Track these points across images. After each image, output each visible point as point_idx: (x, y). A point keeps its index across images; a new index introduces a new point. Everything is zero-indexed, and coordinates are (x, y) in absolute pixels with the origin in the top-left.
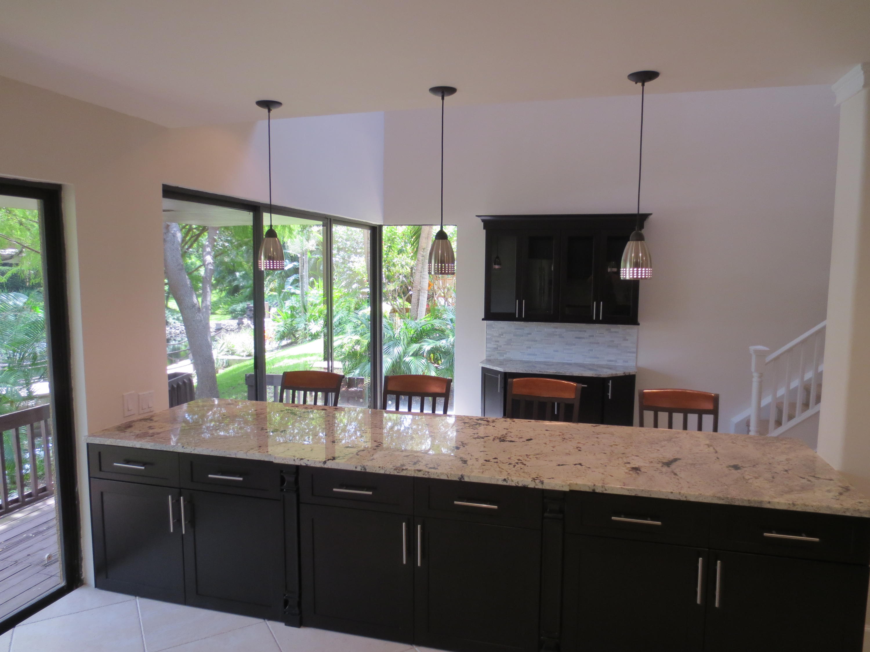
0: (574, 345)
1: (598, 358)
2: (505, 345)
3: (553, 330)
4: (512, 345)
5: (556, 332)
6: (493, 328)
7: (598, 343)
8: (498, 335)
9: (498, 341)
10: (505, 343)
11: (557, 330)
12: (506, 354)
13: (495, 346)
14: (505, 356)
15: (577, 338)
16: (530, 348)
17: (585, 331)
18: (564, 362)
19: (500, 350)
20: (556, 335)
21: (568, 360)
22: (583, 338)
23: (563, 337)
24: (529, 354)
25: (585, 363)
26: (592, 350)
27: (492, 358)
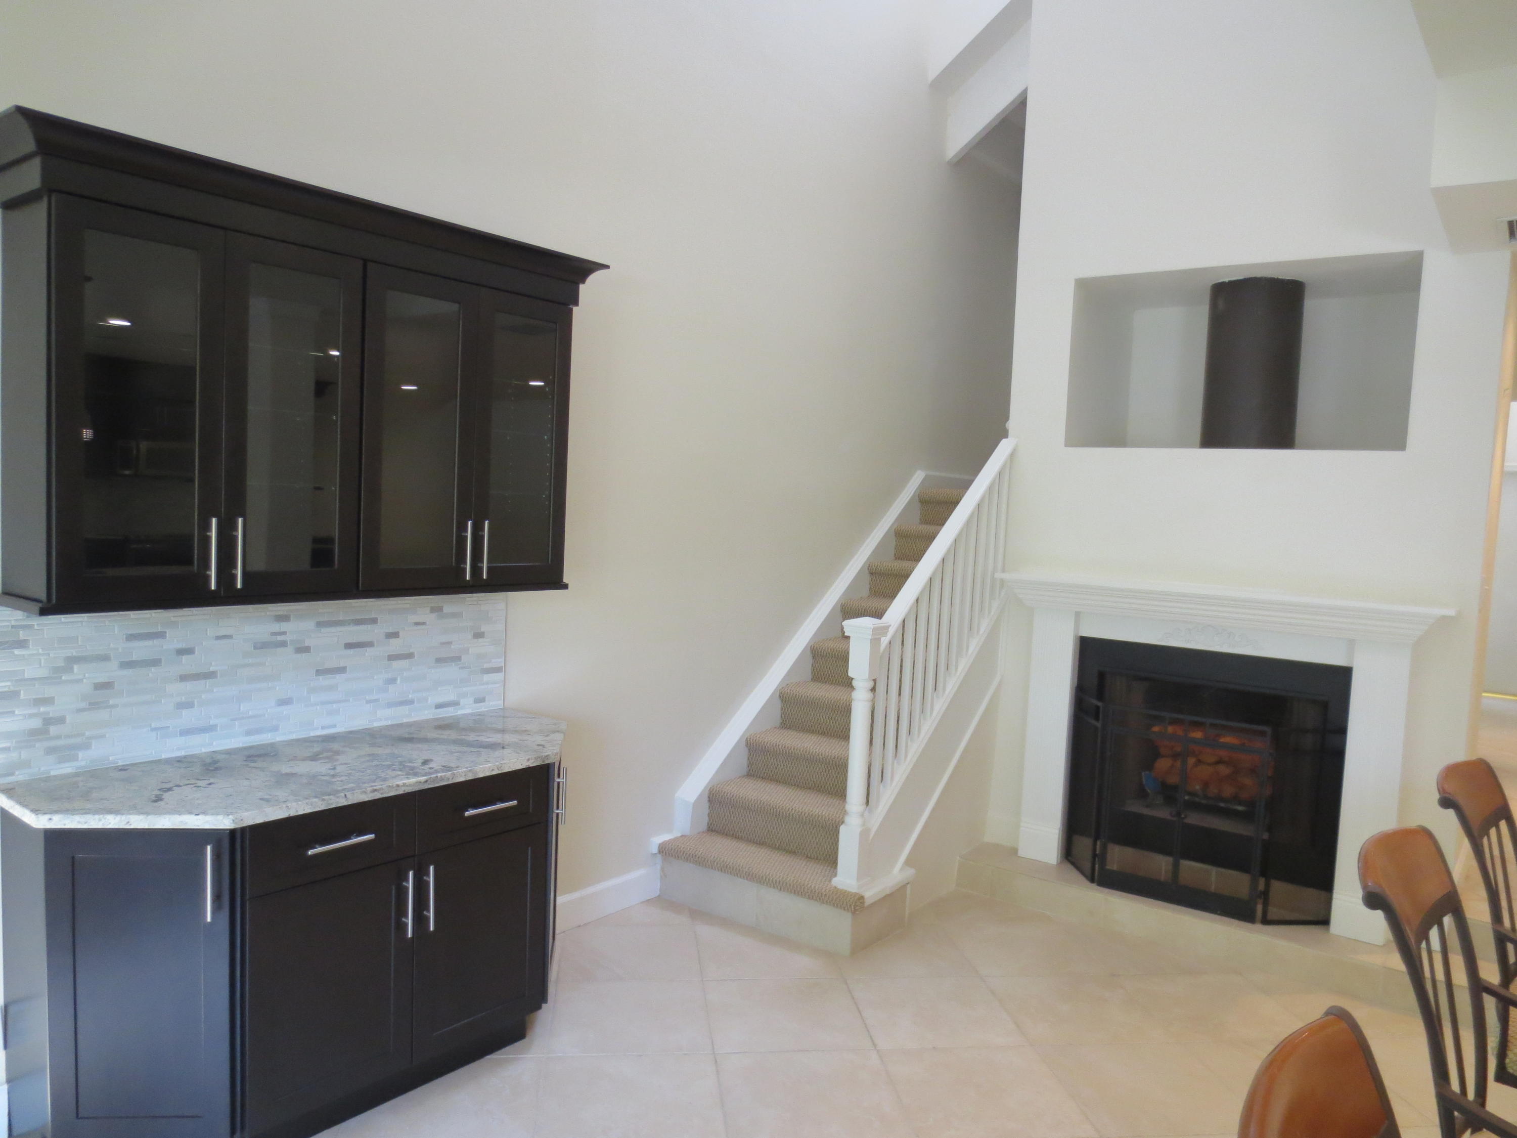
0: (342, 670)
1: (412, 702)
2: (79, 711)
3: (276, 627)
4: (114, 706)
5: (284, 633)
6: (22, 644)
7: (410, 656)
8: (43, 673)
9: (48, 701)
10: (83, 705)
11: (284, 626)
12: (86, 746)
13: (36, 723)
14: (84, 760)
15: (349, 646)
16: (189, 705)
17: (374, 621)
18: (312, 734)
19: (58, 737)
20: (283, 644)
21: (323, 728)
22: (370, 644)
23: (307, 650)
24: (185, 732)
25: (375, 724)
26: (392, 681)
27: (20, 776)
